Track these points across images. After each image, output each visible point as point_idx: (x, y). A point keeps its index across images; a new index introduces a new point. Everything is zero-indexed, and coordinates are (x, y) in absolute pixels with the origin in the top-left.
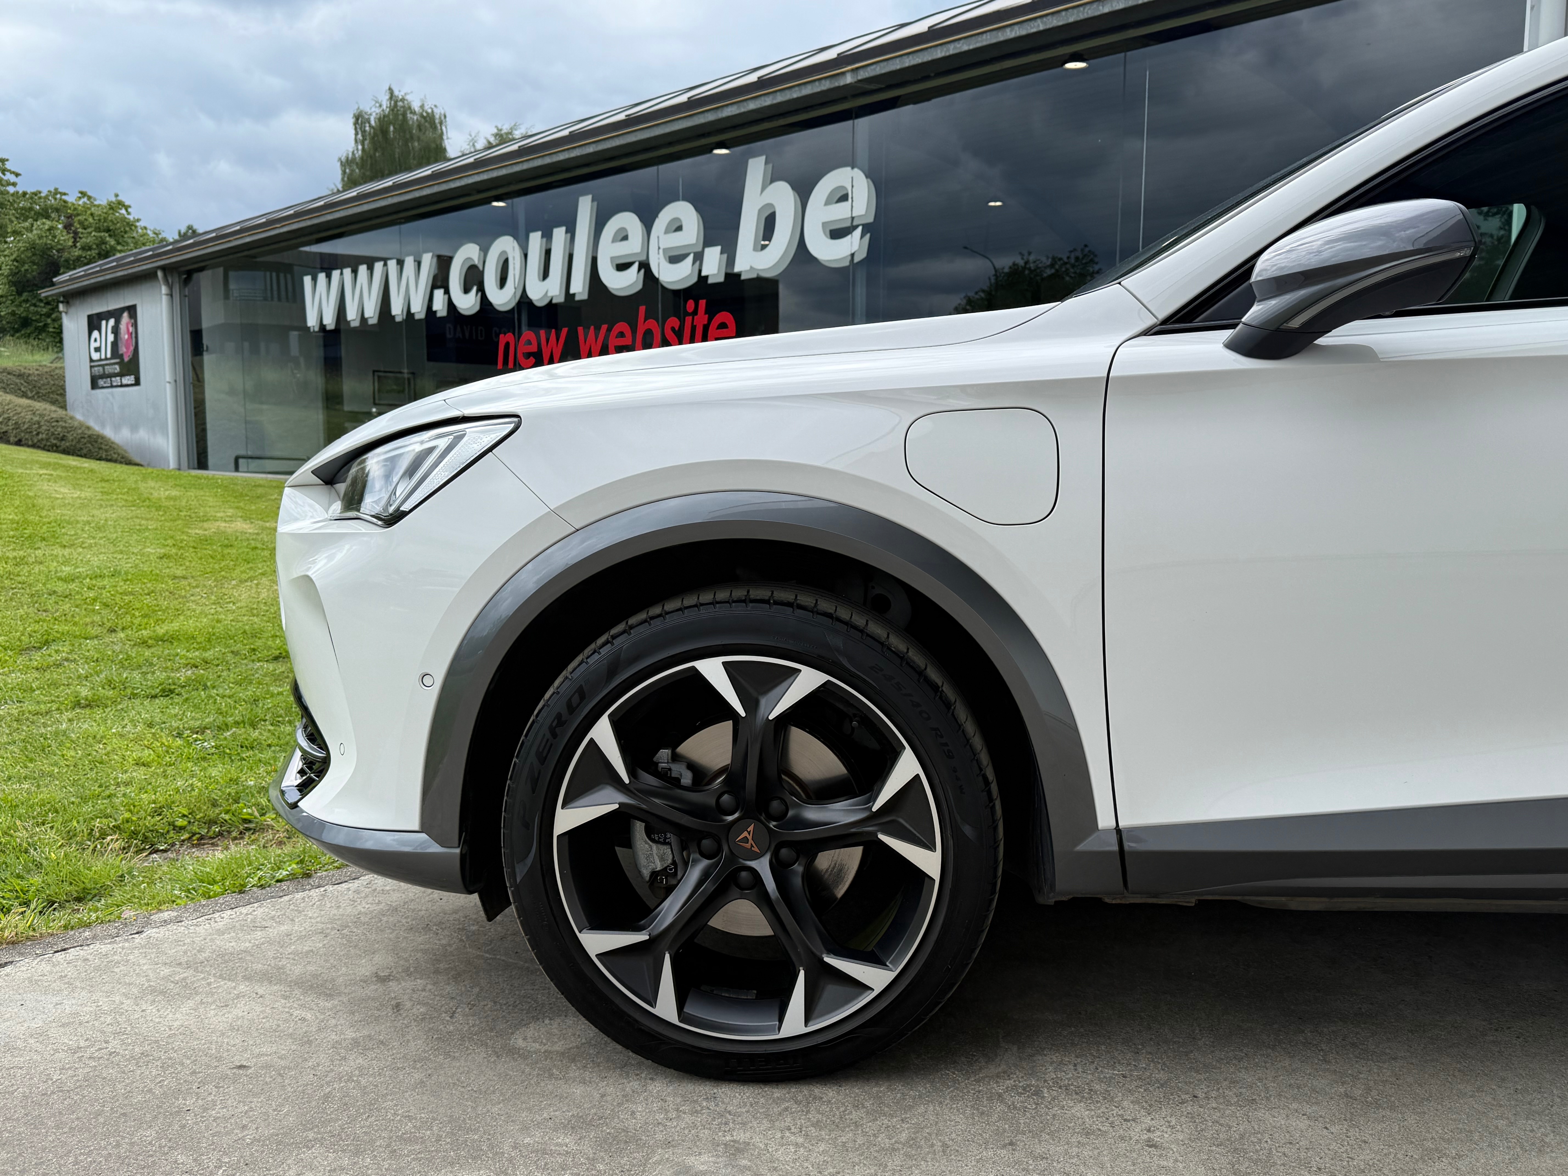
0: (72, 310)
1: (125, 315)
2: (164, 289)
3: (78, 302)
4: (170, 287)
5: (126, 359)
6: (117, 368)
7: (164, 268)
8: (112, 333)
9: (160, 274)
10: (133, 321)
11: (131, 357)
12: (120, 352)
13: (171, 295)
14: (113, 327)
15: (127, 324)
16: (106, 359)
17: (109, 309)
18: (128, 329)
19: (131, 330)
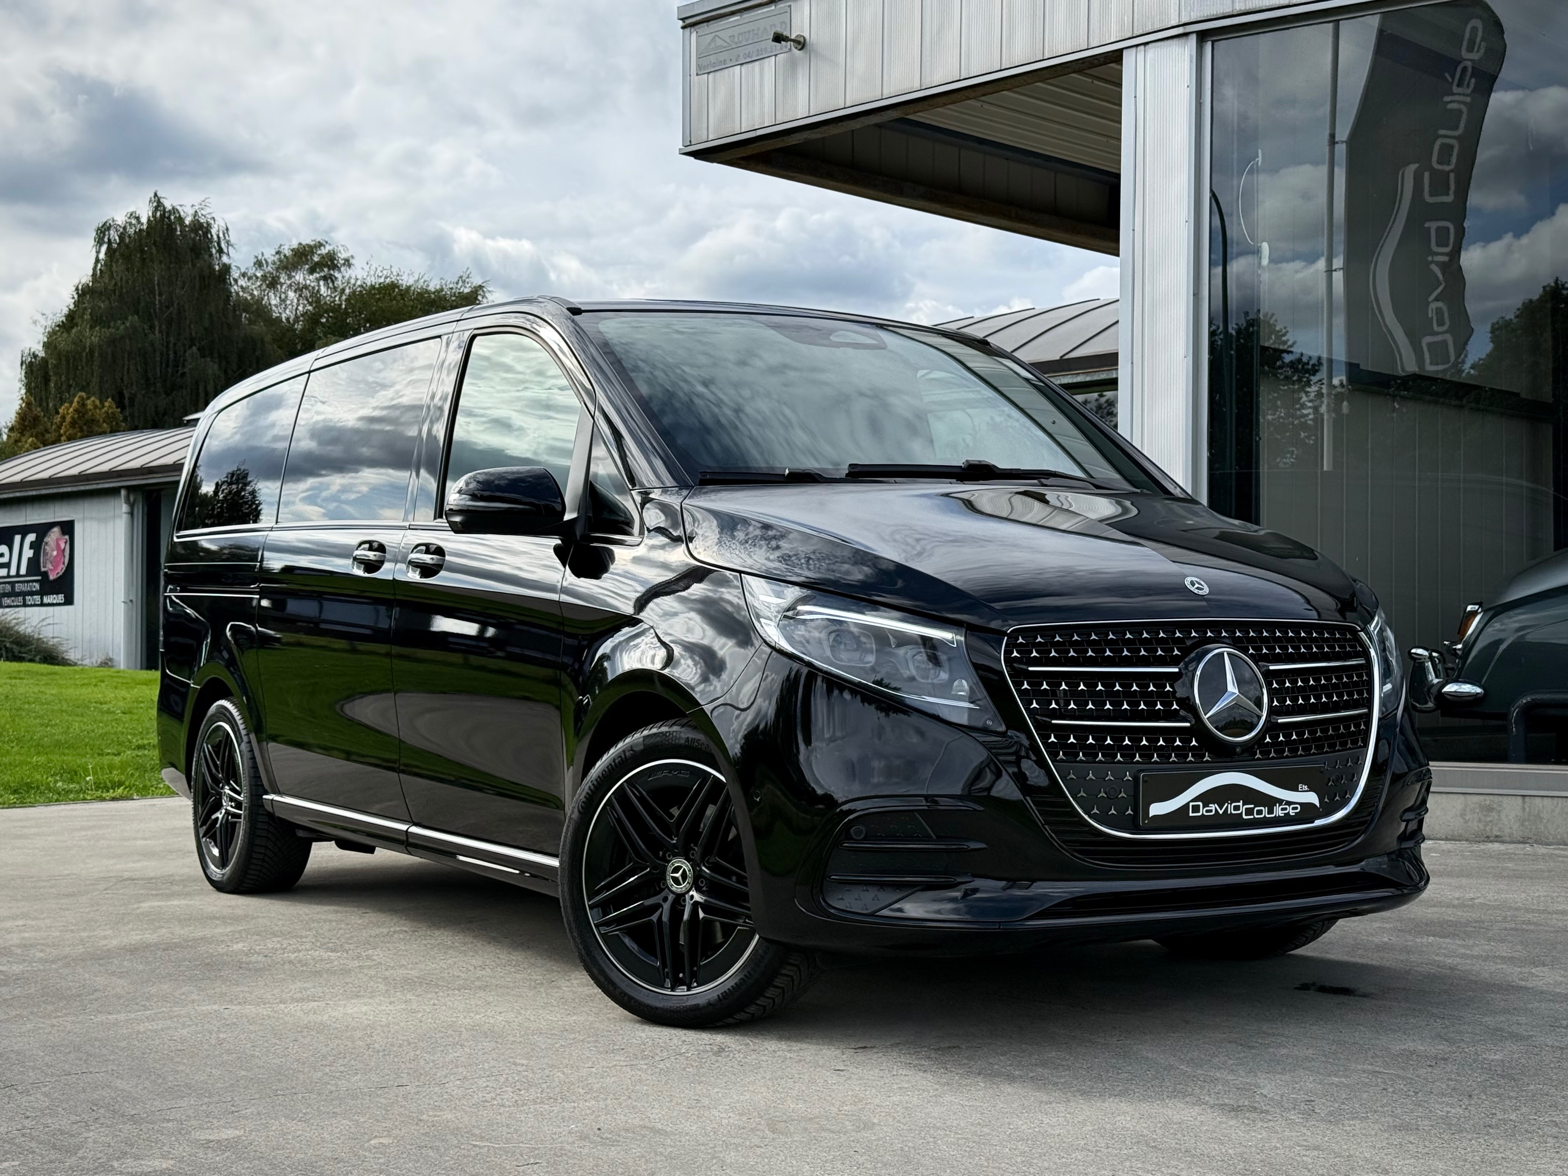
1: (56, 530)
2: (125, 508)
4: (132, 506)
5: (52, 577)
6: (37, 586)
7: (128, 487)
8: (31, 548)
9: (120, 492)
10: (67, 537)
11: (61, 574)
12: (43, 569)
13: (131, 514)
14: (32, 543)
15: (57, 540)
16: (18, 575)
17: (28, 523)
18: (58, 546)
19: (63, 546)
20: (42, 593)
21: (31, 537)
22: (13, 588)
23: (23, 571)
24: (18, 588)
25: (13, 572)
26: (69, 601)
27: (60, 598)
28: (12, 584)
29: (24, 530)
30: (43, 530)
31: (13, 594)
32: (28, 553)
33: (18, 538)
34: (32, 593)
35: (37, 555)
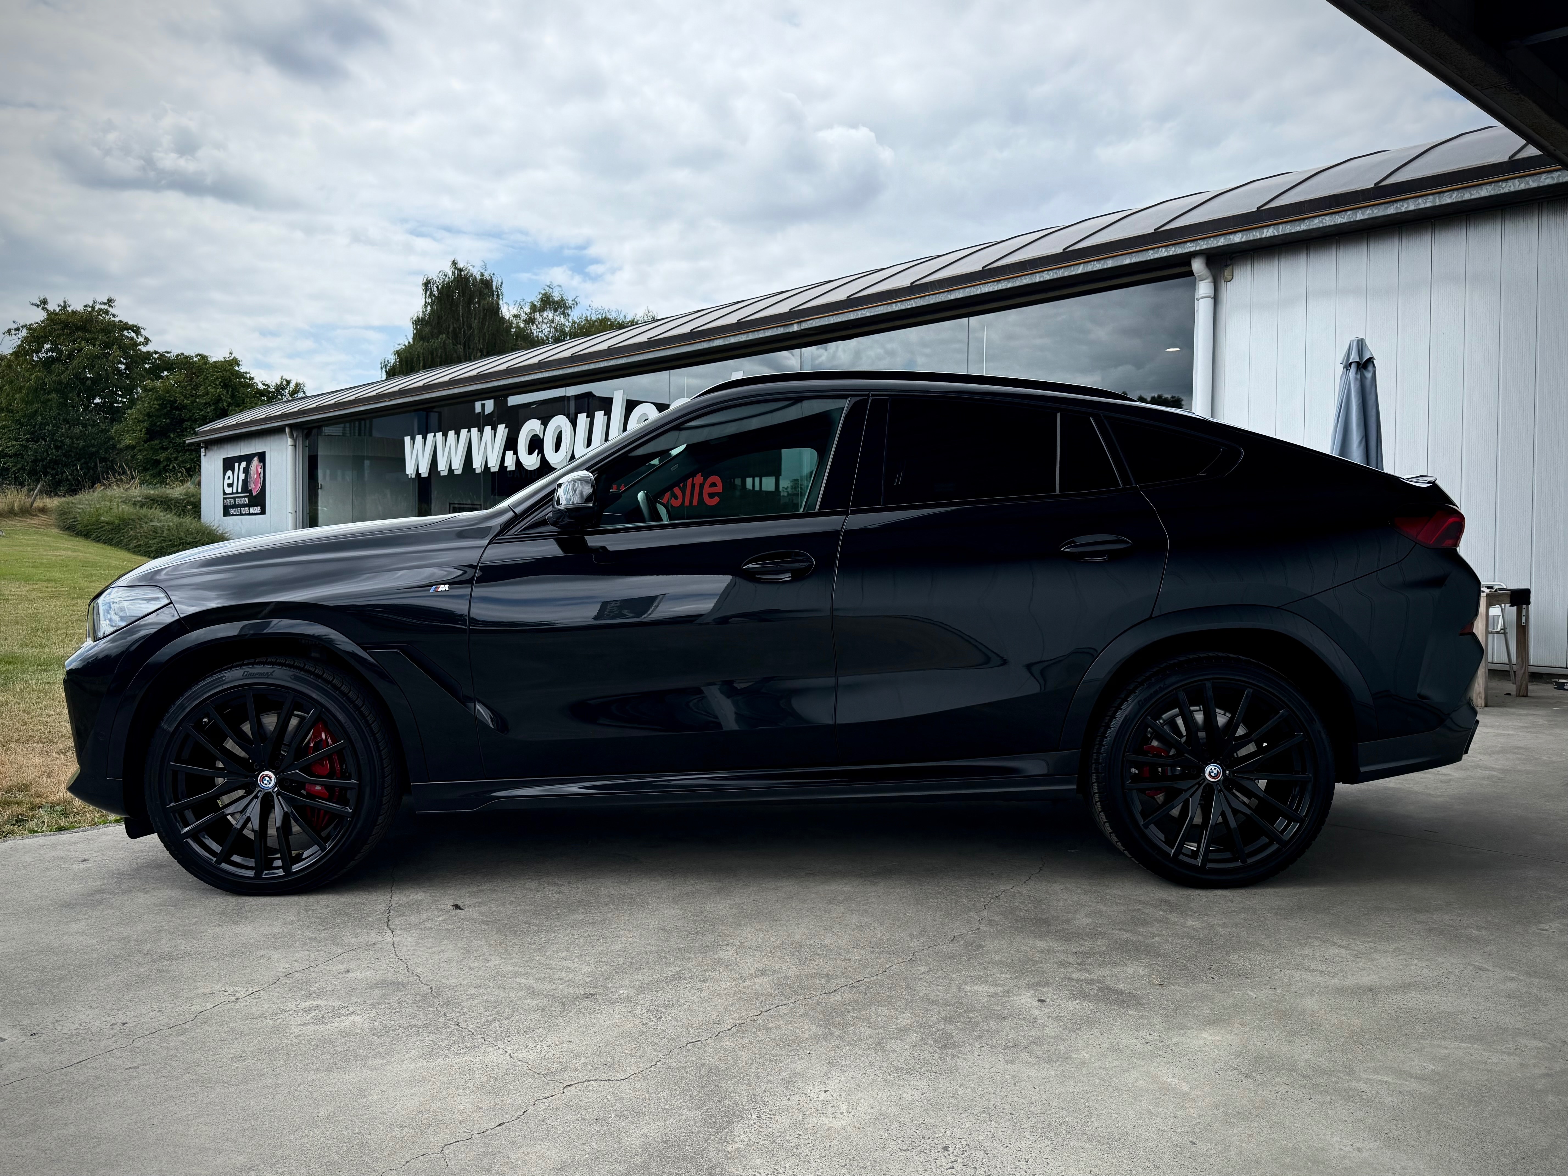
0: (210, 454)
2: (290, 441)
3: (216, 448)
4: (295, 441)
5: (254, 494)
6: (246, 501)
7: (290, 426)
8: (244, 473)
9: (287, 430)
10: (262, 464)
11: (259, 492)
12: (249, 488)
13: (295, 445)
14: (244, 468)
15: (257, 467)
17: (242, 454)
18: (257, 471)
19: (260, 470)
20: (249, 506)
21: (244, 464)
22: (235, 501)
23: (240, 490)
24: (239, 501)
25: (235, 491)
26: (263, 512)
27: (257, 509)
28: (234, 498)
29: (240, 459)
30: (248, 458)
31: (234, 506)
32: (242, 476)
33: (237, 465)
34: (245, 506)
35: (246, 477)
